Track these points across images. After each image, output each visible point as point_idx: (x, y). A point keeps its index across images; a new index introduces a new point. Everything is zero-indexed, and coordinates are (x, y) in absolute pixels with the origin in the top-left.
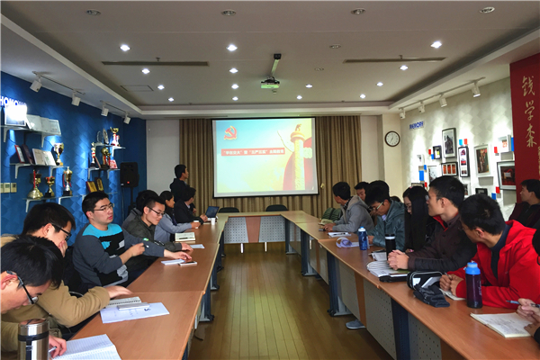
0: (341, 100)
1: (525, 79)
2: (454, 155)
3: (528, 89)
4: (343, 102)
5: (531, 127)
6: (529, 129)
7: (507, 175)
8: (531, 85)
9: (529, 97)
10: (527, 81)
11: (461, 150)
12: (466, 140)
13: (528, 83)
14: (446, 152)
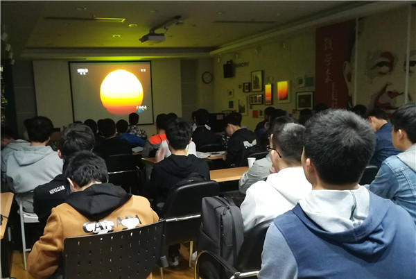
3: (328, 46)
6: (327, 72)
7: (302, 101)
8: (330, 43)
9: (328, 51)
10: (328, 40)
14: (254, 87)
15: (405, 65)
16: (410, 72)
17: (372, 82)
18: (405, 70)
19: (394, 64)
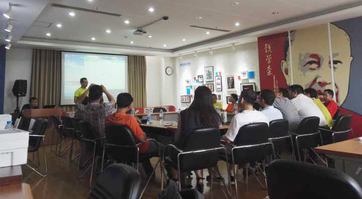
0: (149, 47)
1: (266, 45)
2: (212, 80)
3: (268, 50)
4: (150, 48)
5: (269, 66)
8: (270, 48)
9: (269, 53)
10: (268, 46)
11: (217, 78)
12: (220, 73)
13: (268, 47)
14: (207, 79)
15: (330, 63)
16: (334, 68)
17: (304, 75)
18: (330, 67)
19: (321, 62)
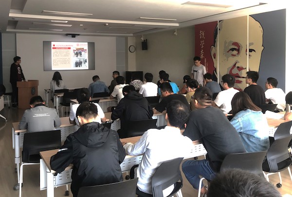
1: (201, 32)
3: (202, 36)
6: (202, 51)
8: (203, 34)
9: (202, 39)
15: (246, 51)
16: (249, 55)
17: (227, 60)
18: (247, 54)
19: (240, 49)
